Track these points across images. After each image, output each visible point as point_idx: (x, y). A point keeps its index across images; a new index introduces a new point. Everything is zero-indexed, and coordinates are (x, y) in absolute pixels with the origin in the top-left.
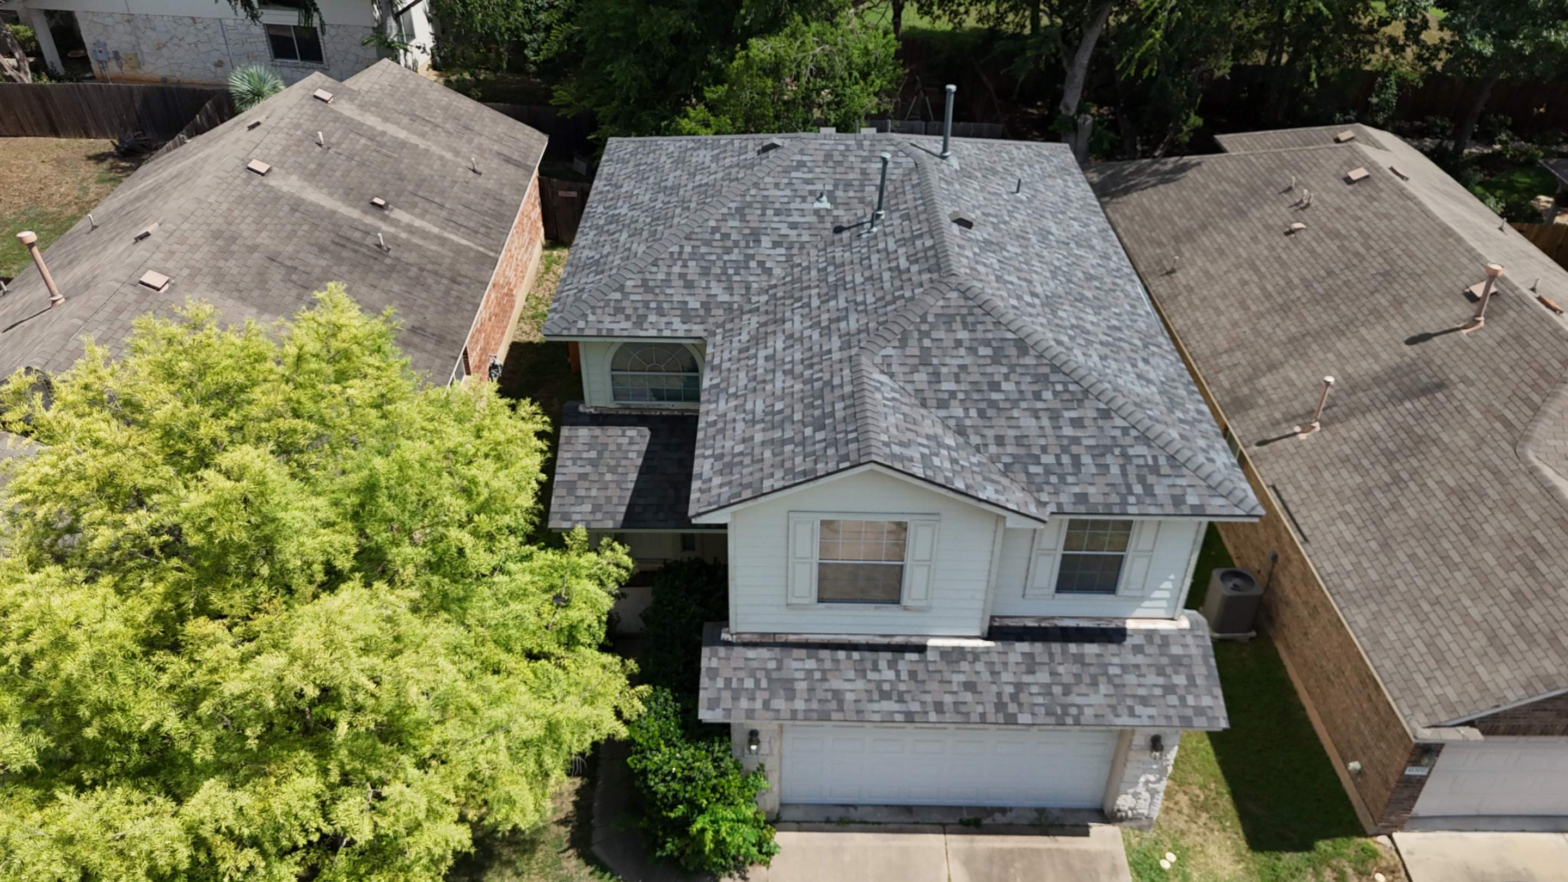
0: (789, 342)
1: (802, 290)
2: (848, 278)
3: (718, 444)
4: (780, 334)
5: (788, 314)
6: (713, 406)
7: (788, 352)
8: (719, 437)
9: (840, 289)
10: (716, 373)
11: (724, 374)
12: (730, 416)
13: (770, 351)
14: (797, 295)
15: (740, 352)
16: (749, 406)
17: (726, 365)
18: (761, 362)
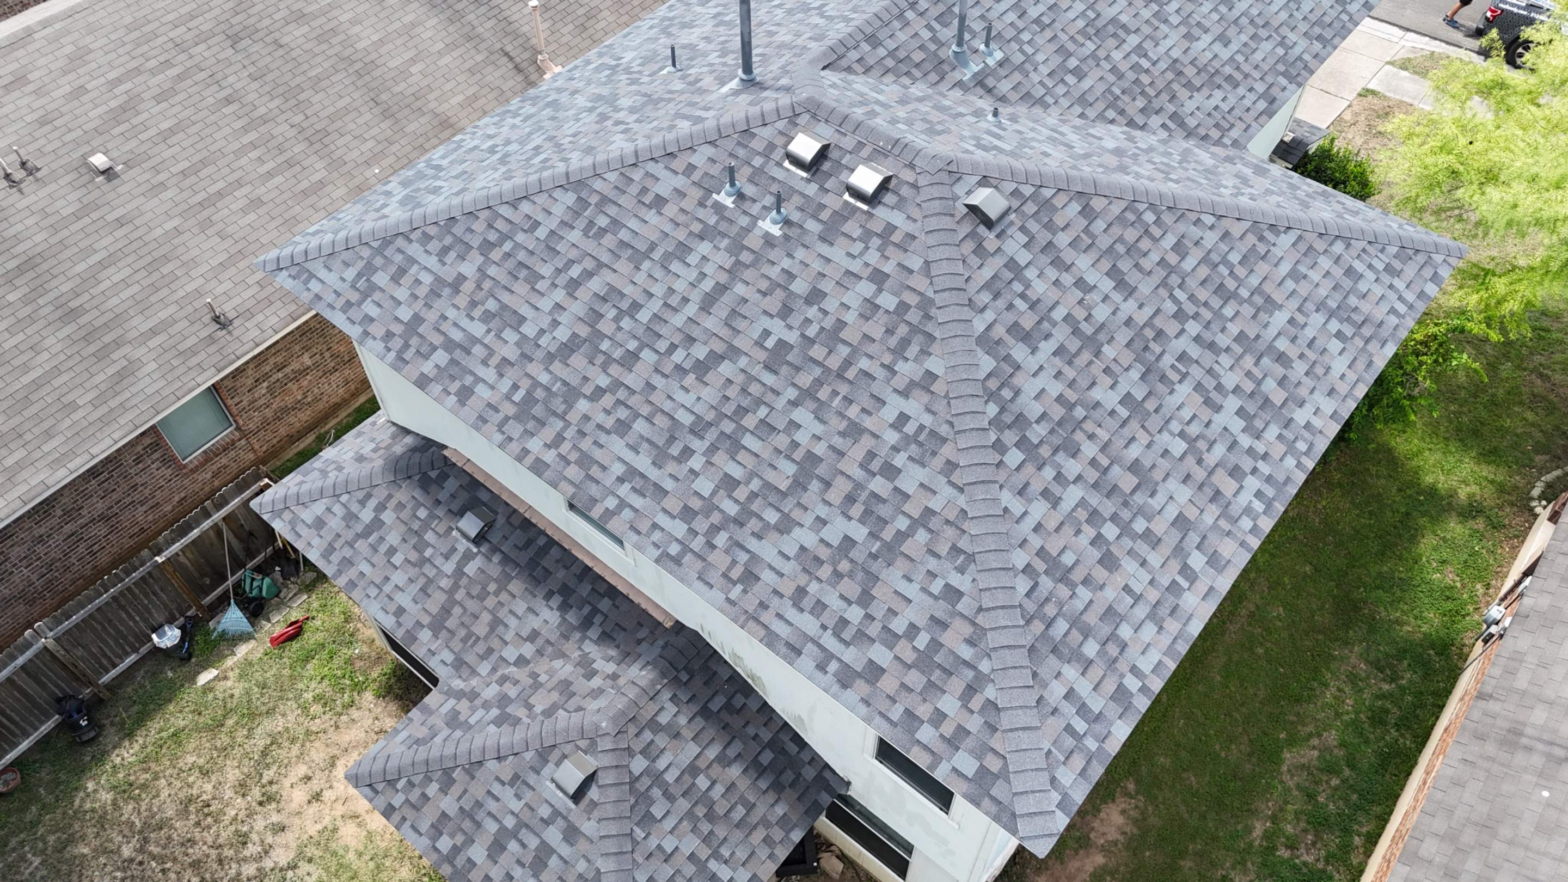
0: (1196, 32)
1: (1121, 76)
2: (1081, 23)
3: (1333, 14)
4: (1192, 54)
5: (1163, 65)
6: (1307, 57)
7: (1207, 24)
8: (1327, 19)
9: (1099, 23)
10: (1275, 91)
11: (1270, 79)
12: (1303, 27)
13: (1217, 47)
14: (1131, 76)
15: (1236, 85)
16: (1284, 15)
17: (1260, 87)
18: (1234, 47)
